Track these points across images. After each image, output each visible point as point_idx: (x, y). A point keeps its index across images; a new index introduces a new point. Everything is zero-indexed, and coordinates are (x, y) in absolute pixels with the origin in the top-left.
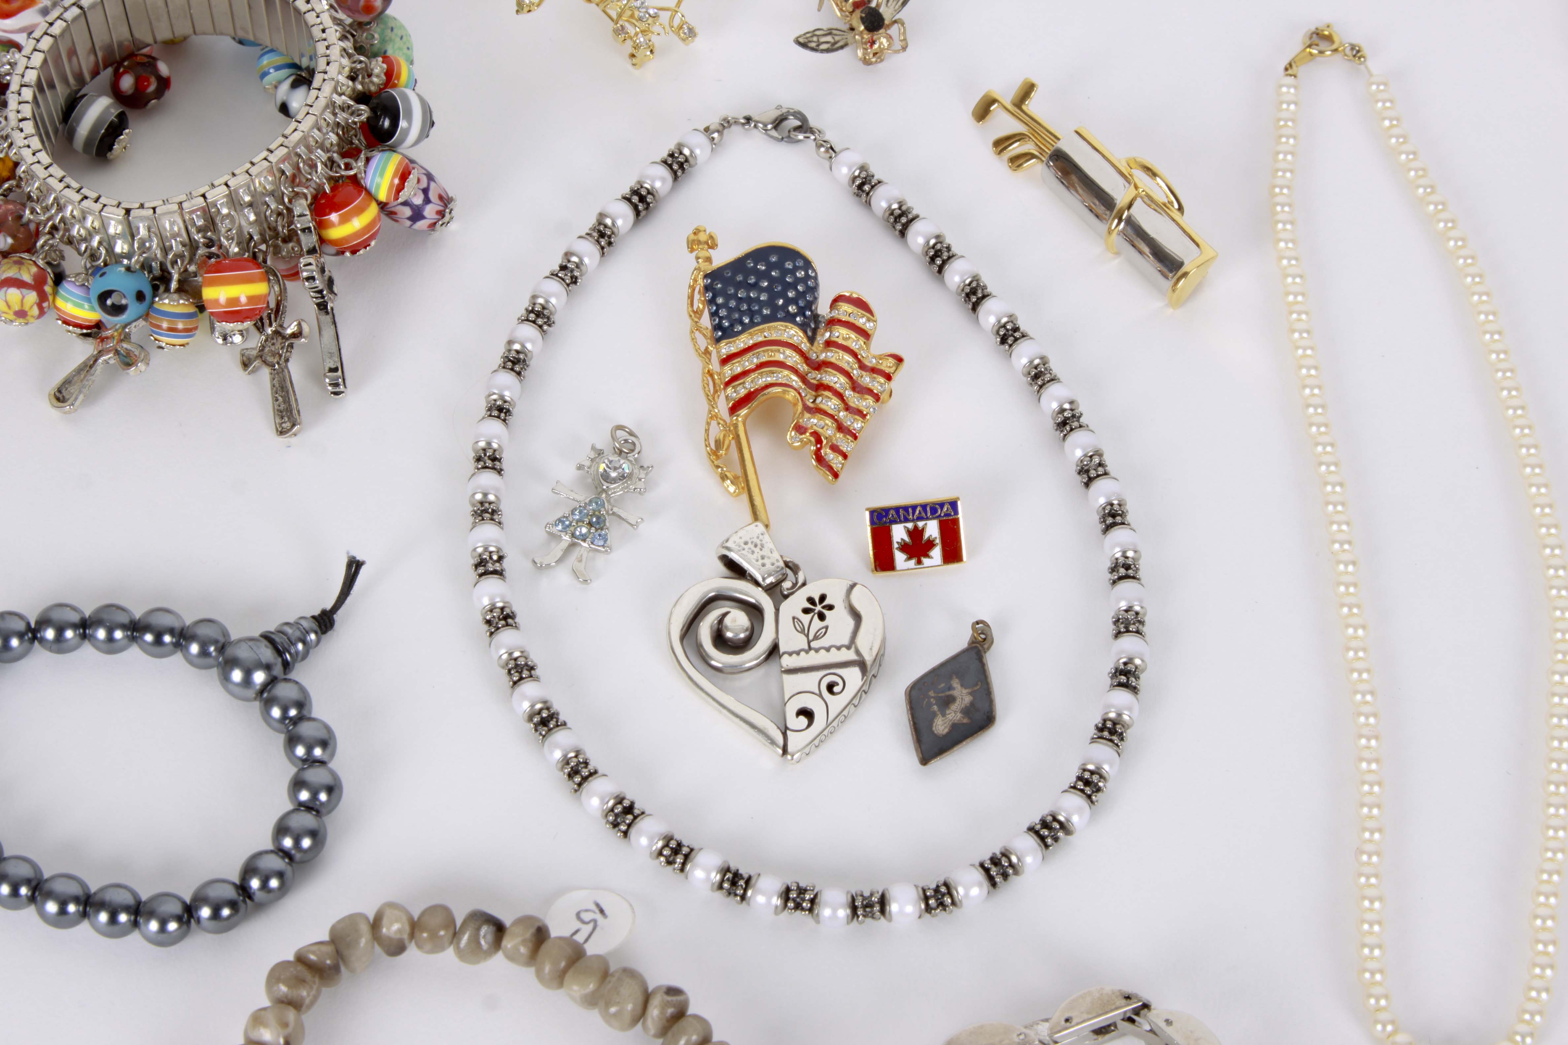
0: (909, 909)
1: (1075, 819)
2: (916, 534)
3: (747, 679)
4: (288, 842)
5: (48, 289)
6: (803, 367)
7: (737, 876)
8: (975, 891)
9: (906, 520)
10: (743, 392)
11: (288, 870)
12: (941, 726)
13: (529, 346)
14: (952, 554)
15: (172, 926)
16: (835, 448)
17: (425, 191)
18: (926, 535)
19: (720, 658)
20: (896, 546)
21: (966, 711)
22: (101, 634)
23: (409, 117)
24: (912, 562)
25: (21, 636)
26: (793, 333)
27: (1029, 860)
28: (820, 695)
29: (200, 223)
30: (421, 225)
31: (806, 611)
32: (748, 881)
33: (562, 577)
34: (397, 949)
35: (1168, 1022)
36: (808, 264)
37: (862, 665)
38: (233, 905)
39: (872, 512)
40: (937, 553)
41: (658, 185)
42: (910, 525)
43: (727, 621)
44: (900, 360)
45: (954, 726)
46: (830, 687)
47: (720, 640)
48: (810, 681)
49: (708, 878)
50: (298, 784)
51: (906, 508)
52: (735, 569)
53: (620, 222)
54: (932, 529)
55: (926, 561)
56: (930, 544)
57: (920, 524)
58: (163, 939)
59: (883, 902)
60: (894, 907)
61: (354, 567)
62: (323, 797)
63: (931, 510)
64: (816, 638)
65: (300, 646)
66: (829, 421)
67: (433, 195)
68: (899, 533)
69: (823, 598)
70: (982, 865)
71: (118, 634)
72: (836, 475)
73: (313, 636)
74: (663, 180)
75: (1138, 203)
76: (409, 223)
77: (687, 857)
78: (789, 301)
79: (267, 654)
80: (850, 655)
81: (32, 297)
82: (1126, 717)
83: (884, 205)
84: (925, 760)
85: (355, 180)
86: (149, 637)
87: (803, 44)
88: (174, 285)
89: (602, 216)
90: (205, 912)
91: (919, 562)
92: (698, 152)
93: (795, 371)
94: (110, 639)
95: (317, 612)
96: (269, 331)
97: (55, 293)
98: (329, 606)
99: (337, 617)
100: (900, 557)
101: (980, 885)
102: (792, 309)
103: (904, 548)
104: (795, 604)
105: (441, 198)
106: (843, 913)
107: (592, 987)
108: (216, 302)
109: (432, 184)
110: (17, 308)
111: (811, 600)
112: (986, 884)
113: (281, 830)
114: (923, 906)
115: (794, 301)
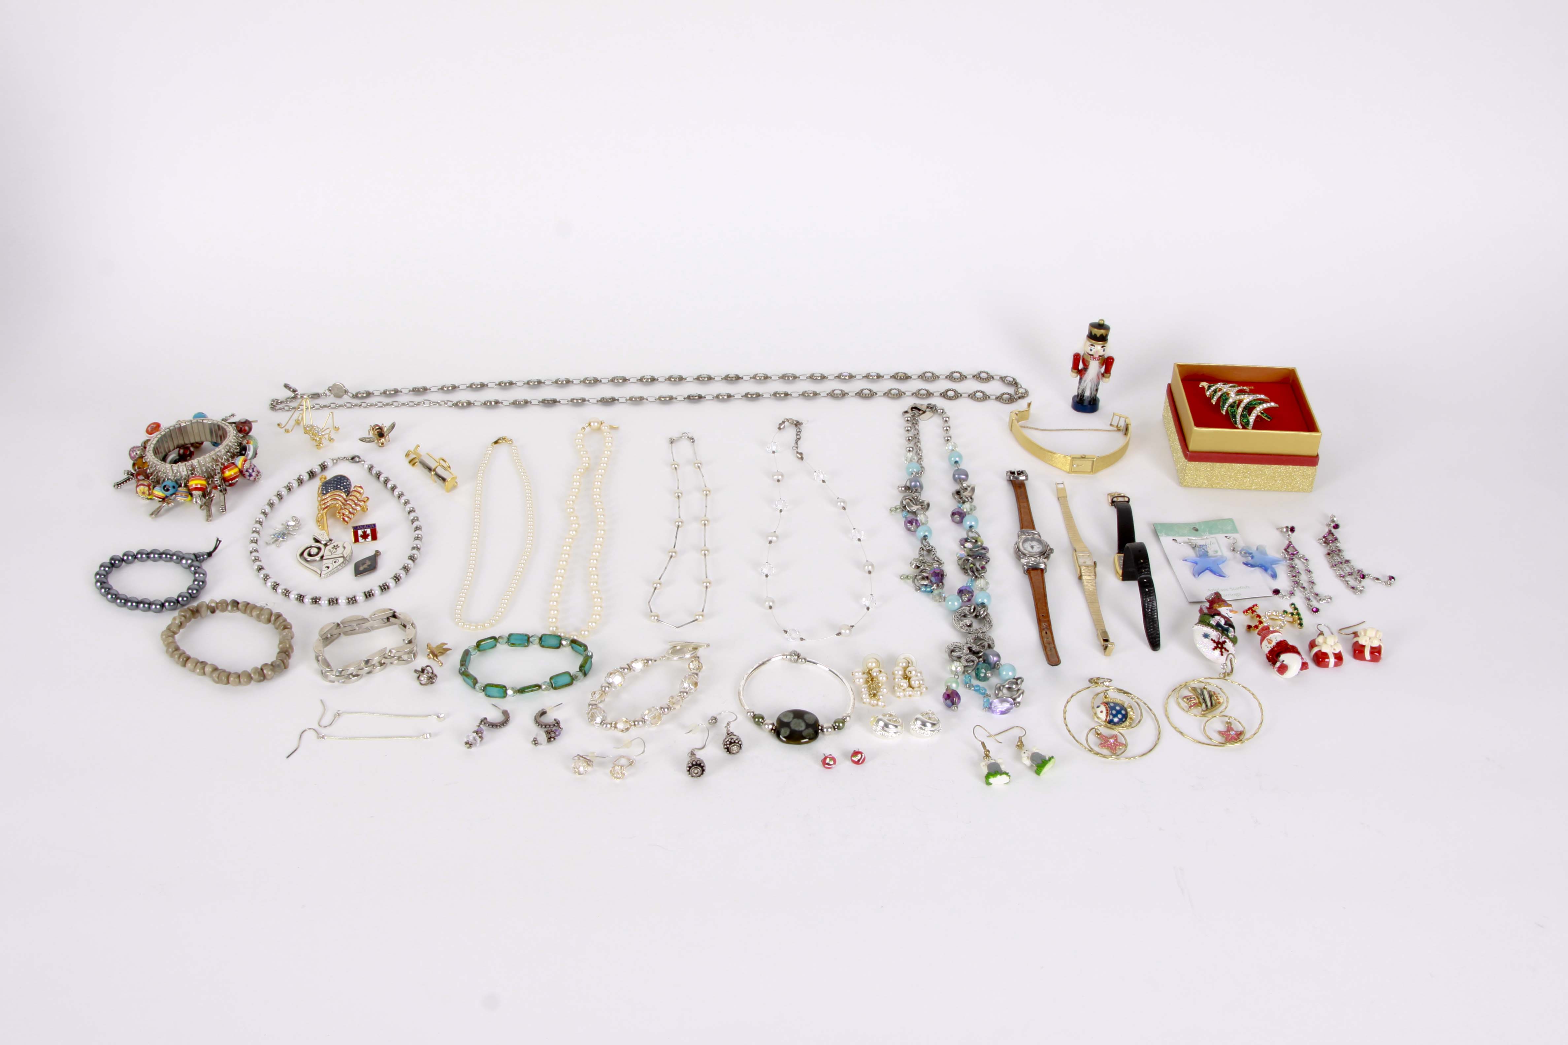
0: (344, 601)
1: (391, 584)
2: (365, 533)
3: (316, 564)
4: (190, 591)
5: (151, 487)
6: (343, 501)
7: (301, 596)
8: (361, 598)
9: (362, 529)
10: (326, 506)
11: (189, 597)
12: (361, 568)
13: (275, 501)
14: (374, 538)
15: (158, 607)
16: (348, 517)
17: (253, 469)
18: (367, 533)
19: (309, 558)
20: (359, 536)
21: (369, 566)
22: (152, 556)
23: (249, 450)
24: (364, 540)
25: (132, 556)
26: (344, 495)
27: (377, 592)
28: (332, 564)
29: (190, 469)
30: (252, 478)
31: (333, 548)
32: (304, 596)
33: (273, 546)
34: (213, 611)
35: (400, 614)
36: (348, 479)
37: (343, 557)
38: (174, 603)
39: (353, 527)
40: (370, 537)
41: (316, 470)
42: (363, 530)
43: (311, 551)
44: (368, 498)
45: (365, 569)
46: (335, 562)
47: (310, 555)
48: (330, 561)
49: (295, 596)
50: (195, 580)
51: (362, 526)
52: (317, 541)
53: (305, 477)
54: (369, 531)
55: (367, 540)
56: (368, 535)
57: (366, 530)
58: (156, 611)
59: (337, 600)
60: (340, 601)
61: (219, 541)
62: (201, 583)
63: (368, 526)
64: (334, 553)
65: (202, 558)
66: (347, 511)
67: (255, 470)
68: (360, 532)
69: (337, 545)
70: (365, 593)
71: (156, 556)
72: (347, 523)
73: (206, 556)
74: (318, 469)
75: (439, 467)
76: (248, 477)
77: (289, 593)
78: (341, 486)
79: (193, 557)
80: (342, 555)
81: (147, 488)
82: (409, 566)
83: (375, 472)
84: (356, 575)
85: (233, 464)
86: (164, 556)
87: (360, 440)
88: (183, 485)
89: (300, 476)
90: (167, 604)
91: (365, 540)
92: (329, 463)
93: (341, 501)
94: (154, 557)
95: (208, 552)
96: (207, 498)
97: (153, 488)
98: (211, 550)
99: (213, 554)
100: (360, 539)
101: (362, 596)
102: (342, 488)
103: (362, 536)
104: (329, 547)
105: (258, 471)
106: (327, 602)
107: (258, 612)
108: (192, 485)
109: (255, 468)
110: (142, 491)
111: (334, 546)
112: (364, 597)
113: (189, 589)
114: (347, 601)
115: (342, 486)
